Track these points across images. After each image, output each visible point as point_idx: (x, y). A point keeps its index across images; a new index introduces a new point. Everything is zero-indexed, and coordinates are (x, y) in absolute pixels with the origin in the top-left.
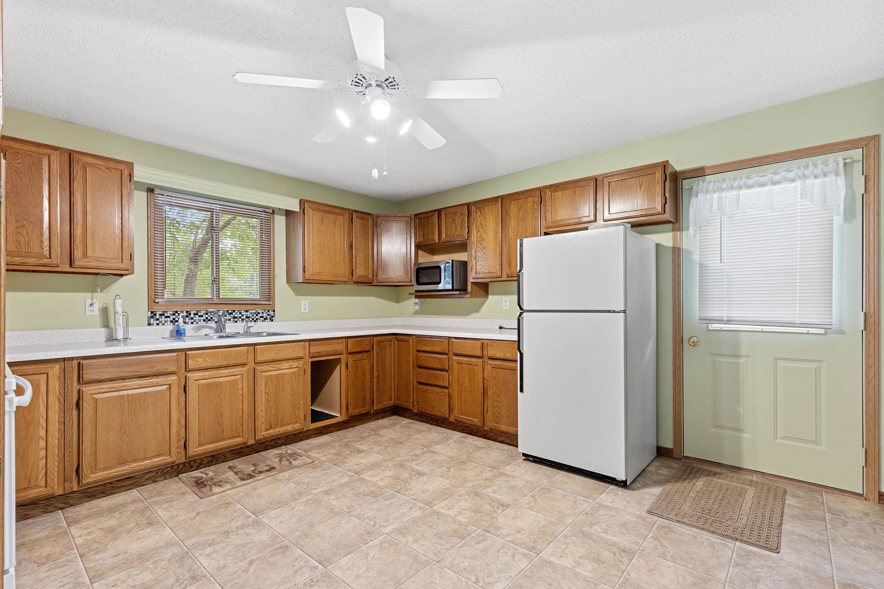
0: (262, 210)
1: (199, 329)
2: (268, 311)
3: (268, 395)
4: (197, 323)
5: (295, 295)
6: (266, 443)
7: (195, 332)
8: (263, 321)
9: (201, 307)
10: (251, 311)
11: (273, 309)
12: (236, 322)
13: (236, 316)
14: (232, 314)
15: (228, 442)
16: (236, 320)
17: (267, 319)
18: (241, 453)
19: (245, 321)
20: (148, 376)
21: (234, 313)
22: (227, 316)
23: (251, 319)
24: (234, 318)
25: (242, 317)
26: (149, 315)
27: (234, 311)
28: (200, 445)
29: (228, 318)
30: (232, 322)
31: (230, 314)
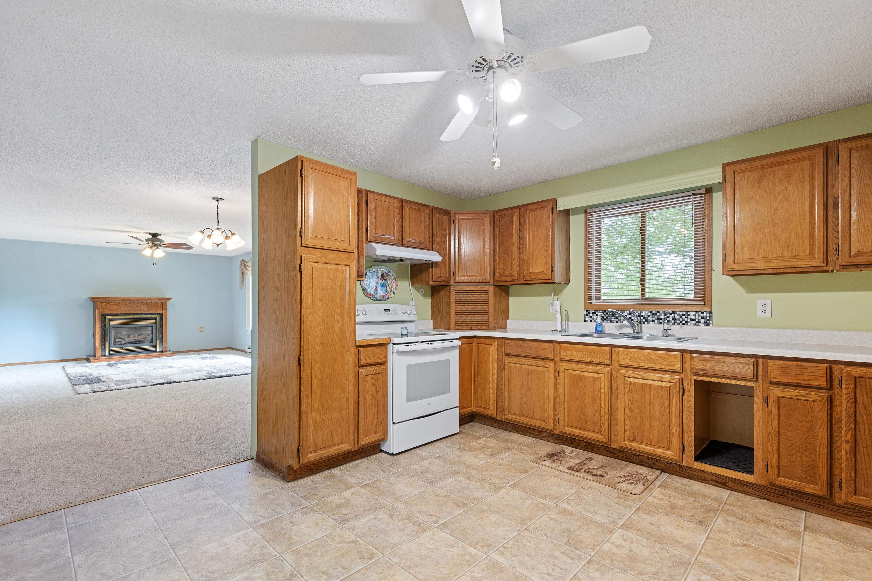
0: (690, 193)
1: (621, 327)
2: (702, 313)
3: (632, 403)
4: (621, 322)
5: (747, 292)
6: (641, 457)
7: (618, 331)
8: (694, 324)
9: (624, 308)
10: (678, 313)
11: (709, 310)
12: (661, 323)
13: (661, 317)
14: (656, 314)
15: (591, 434)
16: (661, 321)
17: (700, 322)
18: (613, 453)
19: (671, 323)
20: (537, 358)
21: (658, 314)
22: (651, 316)
23: (678, 322)
24: (658, 319)
25: (668, 319)
26: (585, 313)
27: (658, 312)
28: (568, 426)
29: (651, 319)
30: (656, 323)
31: (653, 314)
